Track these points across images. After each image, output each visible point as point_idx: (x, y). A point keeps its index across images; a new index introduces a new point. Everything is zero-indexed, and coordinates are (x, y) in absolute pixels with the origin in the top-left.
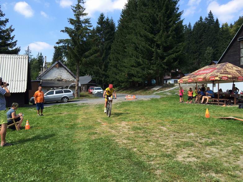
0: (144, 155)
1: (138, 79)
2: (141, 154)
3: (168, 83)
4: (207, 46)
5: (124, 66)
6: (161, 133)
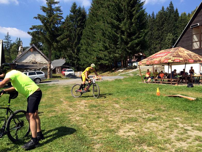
0: (91, 130)
1: (106, 62)
2: (88, 129)
3: (133, 65)
4: (168, 33)
5: (94, 50)
6: (113, 110)
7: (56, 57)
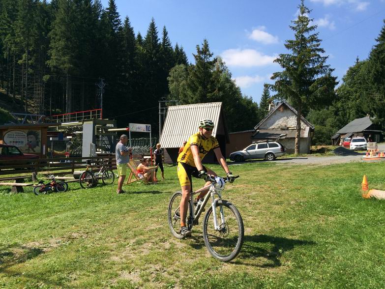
7: (358, 114)
